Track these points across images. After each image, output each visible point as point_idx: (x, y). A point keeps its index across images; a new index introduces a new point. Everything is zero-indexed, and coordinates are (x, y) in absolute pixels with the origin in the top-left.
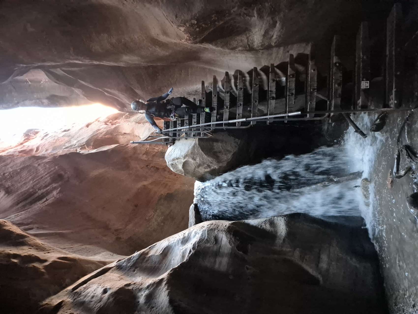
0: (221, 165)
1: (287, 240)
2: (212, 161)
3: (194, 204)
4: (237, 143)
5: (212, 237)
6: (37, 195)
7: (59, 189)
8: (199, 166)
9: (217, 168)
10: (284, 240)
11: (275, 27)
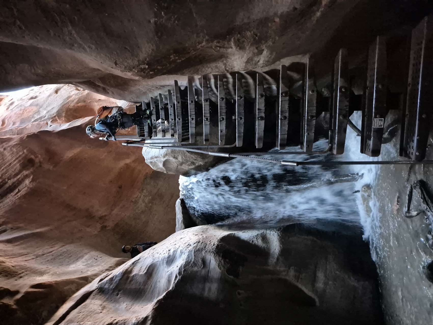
0: (206, 160)
1: (280, 257)
2: (195, 158)
3: (180, 199)
5: (199, 259)
6: (7, 186)
7: (31, 177)
8: (182, 164)
9: (202, 164)
10: (278, 259)
11: (262, 54)
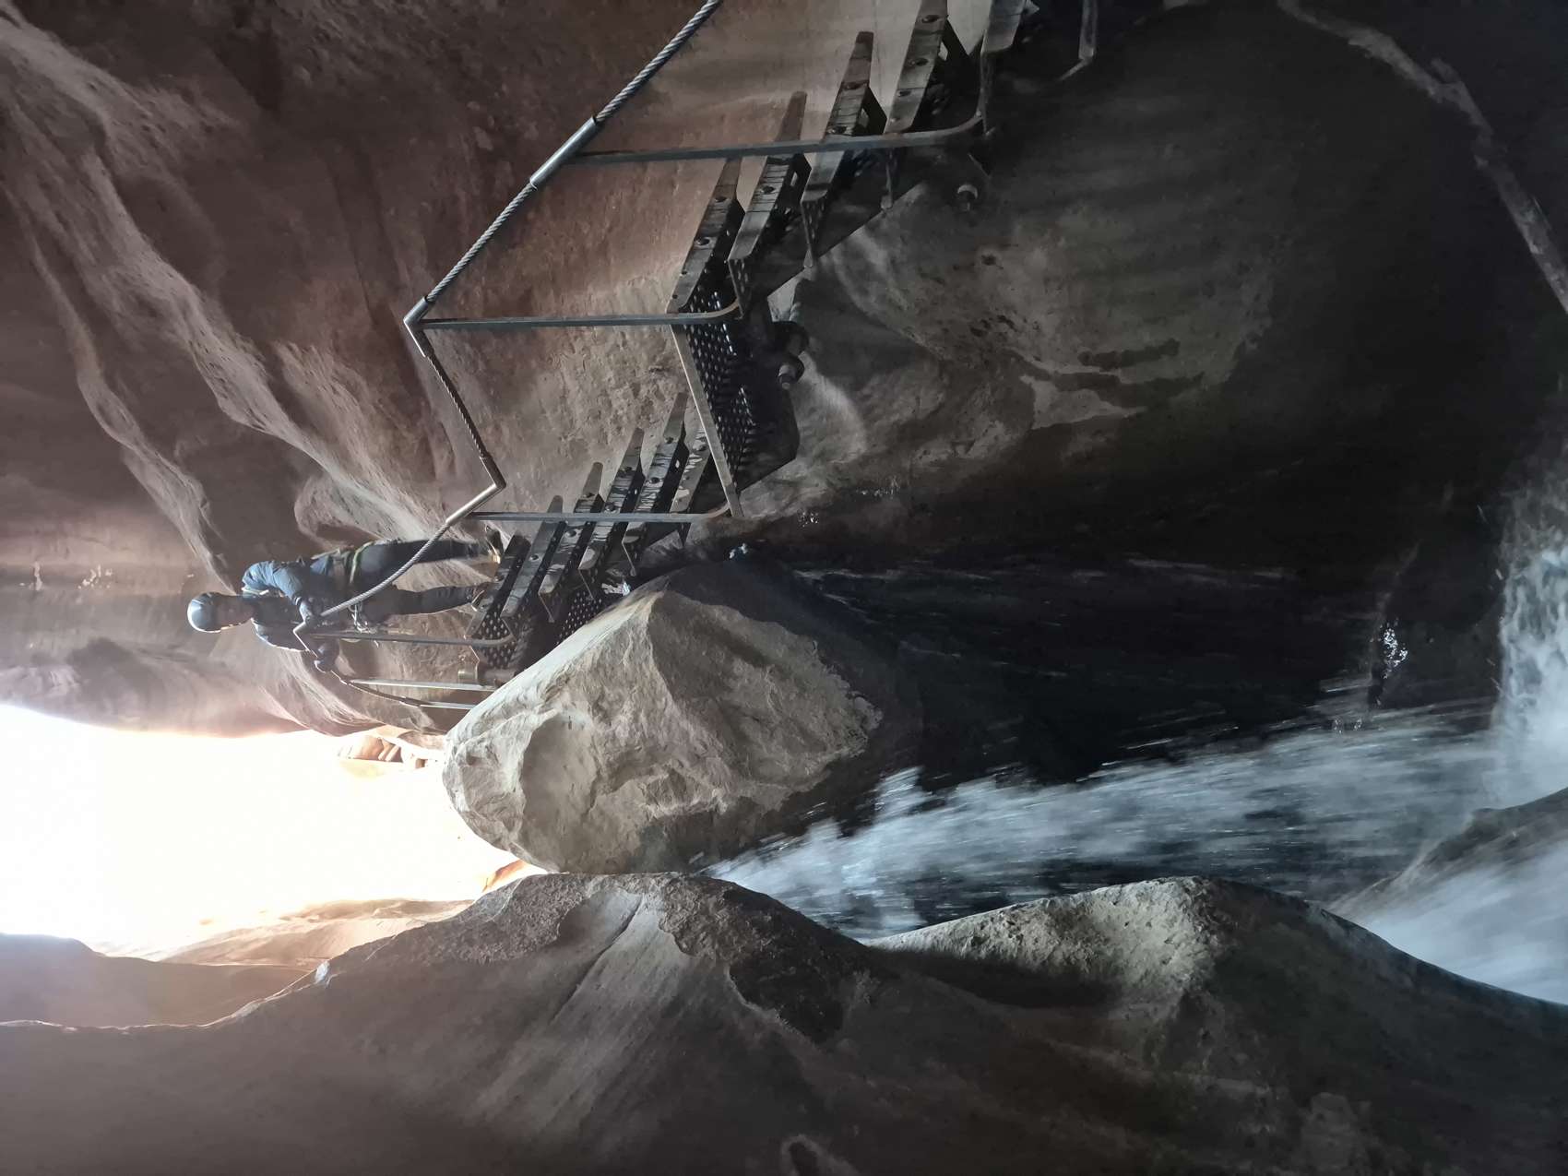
0: (750, 790)
2: (701, 751)
4: (864, 720)
5: (547, 911)
